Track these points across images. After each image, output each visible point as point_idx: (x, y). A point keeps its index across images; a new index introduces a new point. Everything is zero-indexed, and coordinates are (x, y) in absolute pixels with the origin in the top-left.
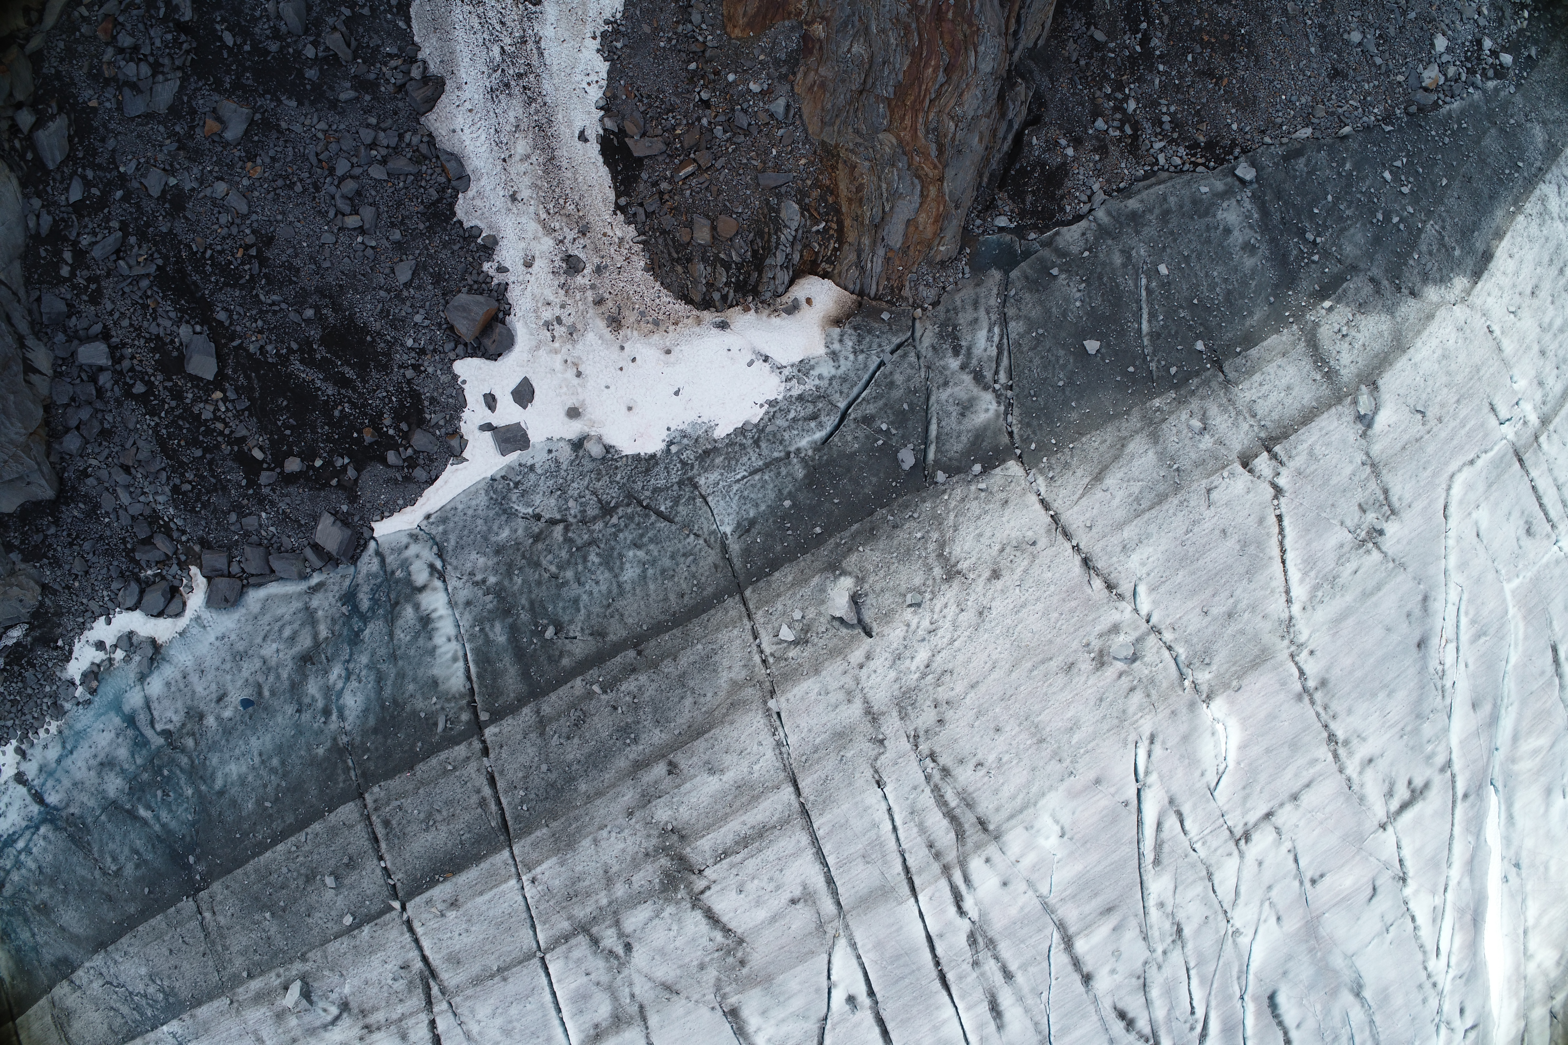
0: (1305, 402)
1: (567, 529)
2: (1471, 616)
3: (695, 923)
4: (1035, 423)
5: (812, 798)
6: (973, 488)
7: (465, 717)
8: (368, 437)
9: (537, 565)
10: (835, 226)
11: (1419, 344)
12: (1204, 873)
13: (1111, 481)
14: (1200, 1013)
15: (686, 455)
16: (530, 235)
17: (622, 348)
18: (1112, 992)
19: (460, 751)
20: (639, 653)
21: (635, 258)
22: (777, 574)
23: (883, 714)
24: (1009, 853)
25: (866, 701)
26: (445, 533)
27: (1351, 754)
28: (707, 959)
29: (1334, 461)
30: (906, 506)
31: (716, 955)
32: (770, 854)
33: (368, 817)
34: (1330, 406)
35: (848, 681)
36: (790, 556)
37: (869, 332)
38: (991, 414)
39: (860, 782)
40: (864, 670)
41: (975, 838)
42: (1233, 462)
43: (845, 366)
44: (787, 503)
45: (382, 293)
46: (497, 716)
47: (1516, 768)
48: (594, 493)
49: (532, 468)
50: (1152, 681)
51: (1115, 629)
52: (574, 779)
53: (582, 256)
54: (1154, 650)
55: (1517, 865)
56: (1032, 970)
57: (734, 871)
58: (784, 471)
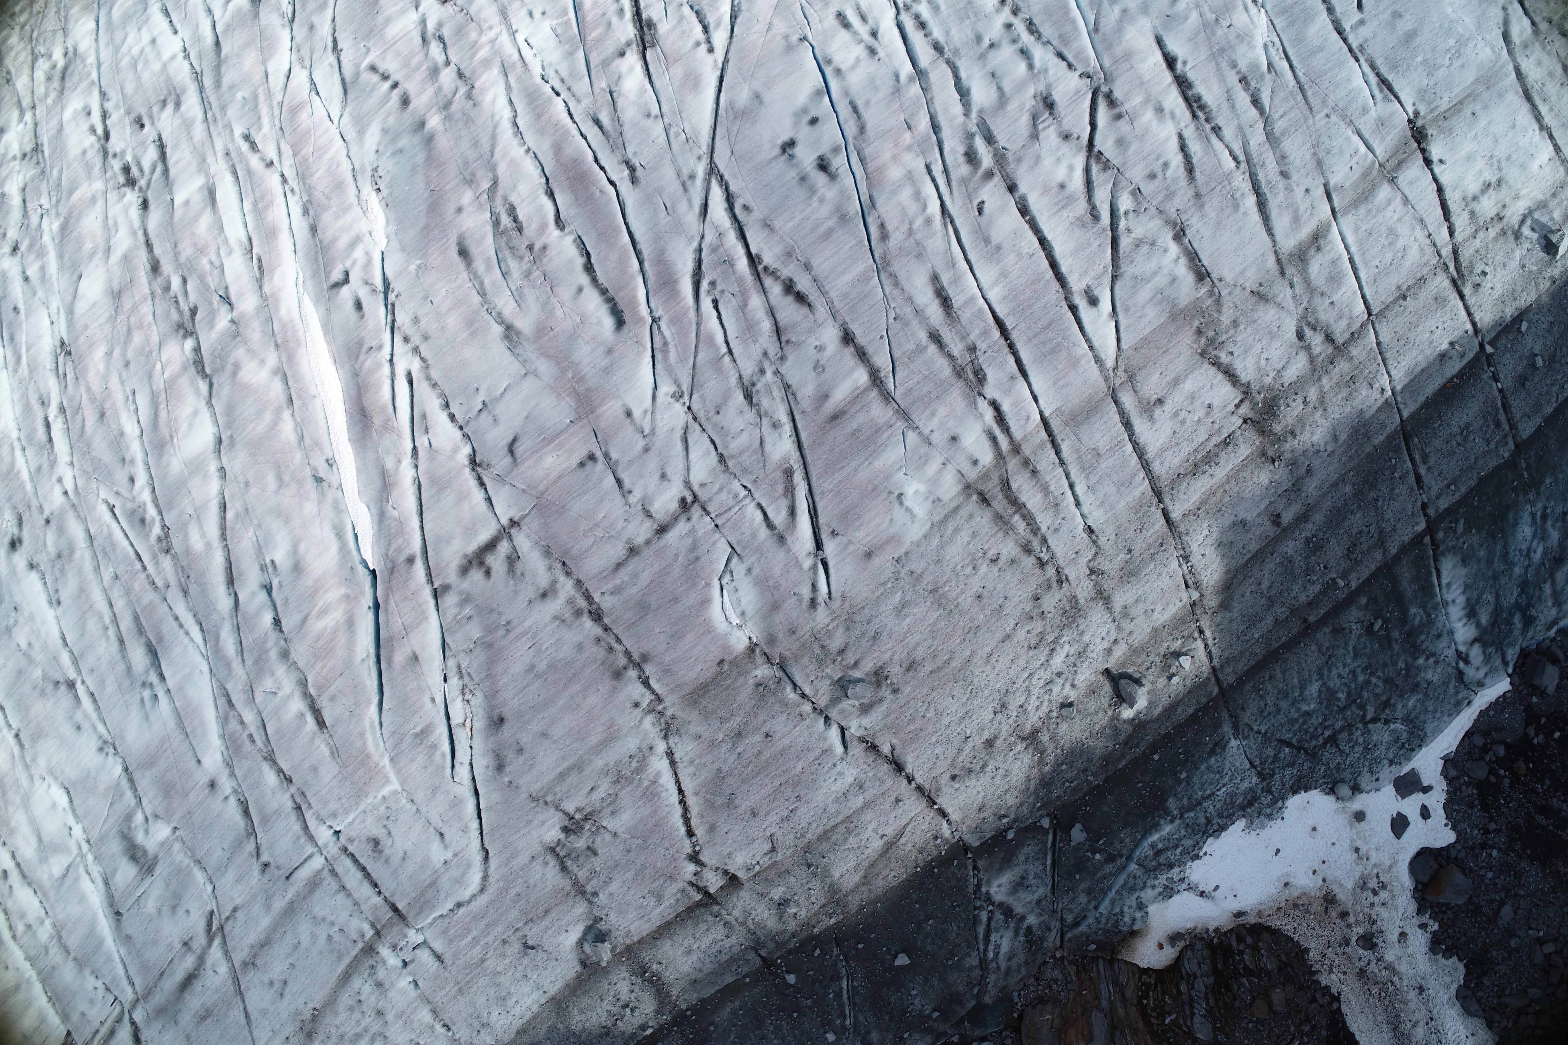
0: (669, 943)
1: (1364, 716)
2: (438, 753)
3: (1246, 369)
4: (953, 883)
5: (1153, 509)
6: (1012, 816)
7: (1441, 535)
8: (1521, 766)
9: (1386, 681)
10: (1154, 1021)
11: (535, 1008)
12: (730, 463)
13: (877, 844)
14: (706, 303)
15: (1266, 799)
16: (1404, 960)
17: (1324, 880)
18: (817, 325)
19: (1444, 504)
20: (1306, 620)
21: (1318, 958)
22: (1191, 711)
23: (1092, 599)
24: (954, 472)
25: (1110, 609)
26: (1457, 693)
27: (571, 601)
28: (1231, 332)
29: (632, 893)
30: (1074, 790)
31: (1224, 338)
32: (1187, 448)
33: (1511, 427)
34: (639, 942)
35: (1127, 626)
36: (1179, 729)
37: (1108, 931)
38: (995, 883)
39: (1110, 531)
40: (1112, 639)
41: (990, 485)
42: (748, 880)
43: (1132, 901)
44: (1184, 775)
45: (1522, 893)
46: (1417, 540)
47: (342, 591)
48: (1342, 752)
49: (1391, 763)
50: (820, 662)
51: (865, 709)
52: (1355, 495)
53: (1361, 951)
54: (821, 692)
55: (319, 480)
56: (911, 346)
57: (1216, 426)
58: (1185, 801)
